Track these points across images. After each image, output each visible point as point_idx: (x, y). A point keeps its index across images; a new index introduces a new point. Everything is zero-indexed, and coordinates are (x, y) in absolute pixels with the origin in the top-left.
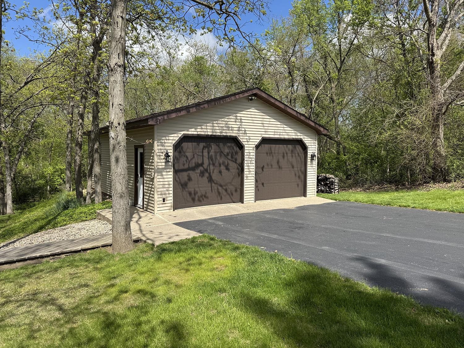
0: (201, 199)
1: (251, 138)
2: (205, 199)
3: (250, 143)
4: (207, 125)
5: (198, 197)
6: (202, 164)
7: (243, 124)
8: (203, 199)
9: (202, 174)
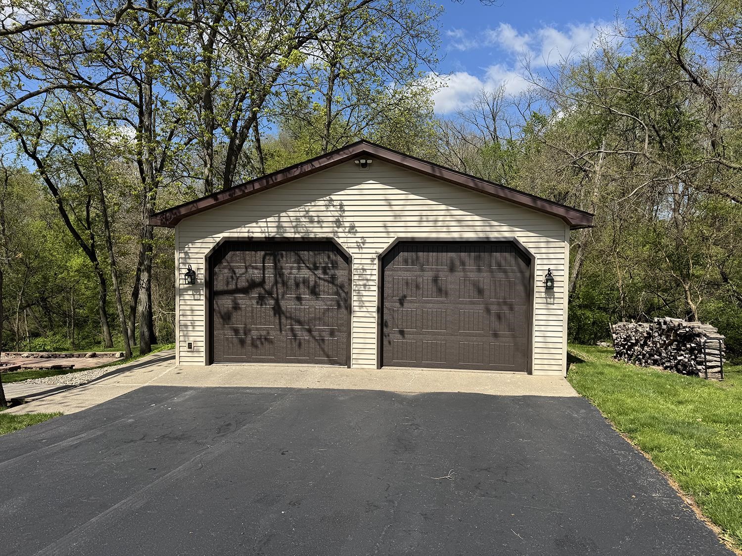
0: (258, 343)
1: (368, 240)
2: (267, 345)
3: (364, 251)
4: (268, 220)
5: (253, 339)
6: (262, 283)
7: (346, 214)
8: (262, 343)
9: (261, 300)
